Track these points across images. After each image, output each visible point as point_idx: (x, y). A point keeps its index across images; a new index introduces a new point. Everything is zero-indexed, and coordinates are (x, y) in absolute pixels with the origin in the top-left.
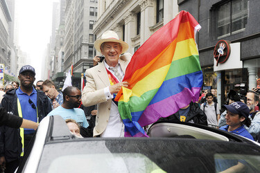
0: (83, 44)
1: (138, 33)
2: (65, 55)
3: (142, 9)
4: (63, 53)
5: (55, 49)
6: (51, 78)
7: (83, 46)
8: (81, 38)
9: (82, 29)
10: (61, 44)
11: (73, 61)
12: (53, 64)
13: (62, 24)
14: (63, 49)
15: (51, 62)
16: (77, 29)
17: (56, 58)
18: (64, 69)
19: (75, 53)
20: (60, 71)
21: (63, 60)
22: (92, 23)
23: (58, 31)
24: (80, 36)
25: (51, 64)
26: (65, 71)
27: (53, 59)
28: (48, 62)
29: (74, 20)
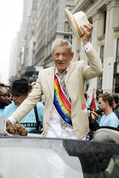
0: (57, 33)
1: (104, 33)
2: (36, 46)
3: (108, 8)
4: (34, 44)
5: (26, 39)
6: (20, 72)
7: (57, 36)
8: (56, 27)
9: (56, 15)
10: (33, 33)
11: (45, 53)
12: (23, 56)
13: (34, 8)
14: (34, 39)
15: (21, 54)
16: (52, 15)
17: (27, 49)
18: (35, 62)
19: (48, 44)
20: (30, 64)
21: (34, 52)
22: (69, 8)
23: (30, 17)
24: (55, 24)
25: (20, 56)
26: (36, 64)
27: (23, 50)
28: (17, 53)
29: (48, 5)
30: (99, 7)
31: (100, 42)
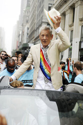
0: (43, 22)
1: (73, 22)
3: (76, 5)
4: (28, 29)
5: (22, 25)
6: (18, 47)
7: (43, 24)
8: (42, 18)
9: (42, 11)
10: (27, 22)
11: (35, 35)
13: (28, 6)
14: (28, 26)
15: (19, 35)
16: (39, 10)
17: (23, 32)
18: (28, 41)
19: (37, 29)
20: (25, 42)
21: (28, 34)
22: (50, 6)
23: (25, 11)
25: (19, 37)
26: (29, 42)
27: (21, 33)
29: (37, 3)
30: (70, 5)
31: (70, 28)
